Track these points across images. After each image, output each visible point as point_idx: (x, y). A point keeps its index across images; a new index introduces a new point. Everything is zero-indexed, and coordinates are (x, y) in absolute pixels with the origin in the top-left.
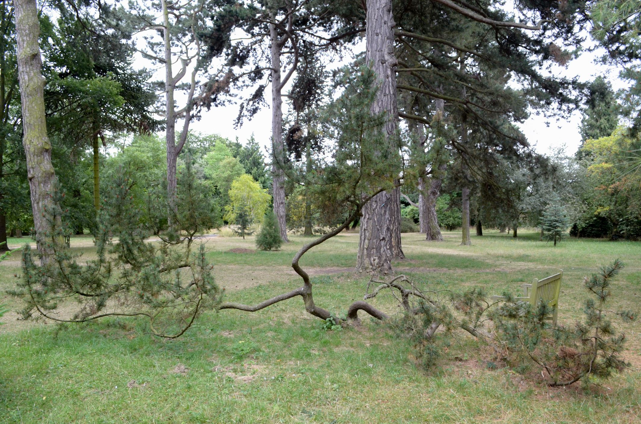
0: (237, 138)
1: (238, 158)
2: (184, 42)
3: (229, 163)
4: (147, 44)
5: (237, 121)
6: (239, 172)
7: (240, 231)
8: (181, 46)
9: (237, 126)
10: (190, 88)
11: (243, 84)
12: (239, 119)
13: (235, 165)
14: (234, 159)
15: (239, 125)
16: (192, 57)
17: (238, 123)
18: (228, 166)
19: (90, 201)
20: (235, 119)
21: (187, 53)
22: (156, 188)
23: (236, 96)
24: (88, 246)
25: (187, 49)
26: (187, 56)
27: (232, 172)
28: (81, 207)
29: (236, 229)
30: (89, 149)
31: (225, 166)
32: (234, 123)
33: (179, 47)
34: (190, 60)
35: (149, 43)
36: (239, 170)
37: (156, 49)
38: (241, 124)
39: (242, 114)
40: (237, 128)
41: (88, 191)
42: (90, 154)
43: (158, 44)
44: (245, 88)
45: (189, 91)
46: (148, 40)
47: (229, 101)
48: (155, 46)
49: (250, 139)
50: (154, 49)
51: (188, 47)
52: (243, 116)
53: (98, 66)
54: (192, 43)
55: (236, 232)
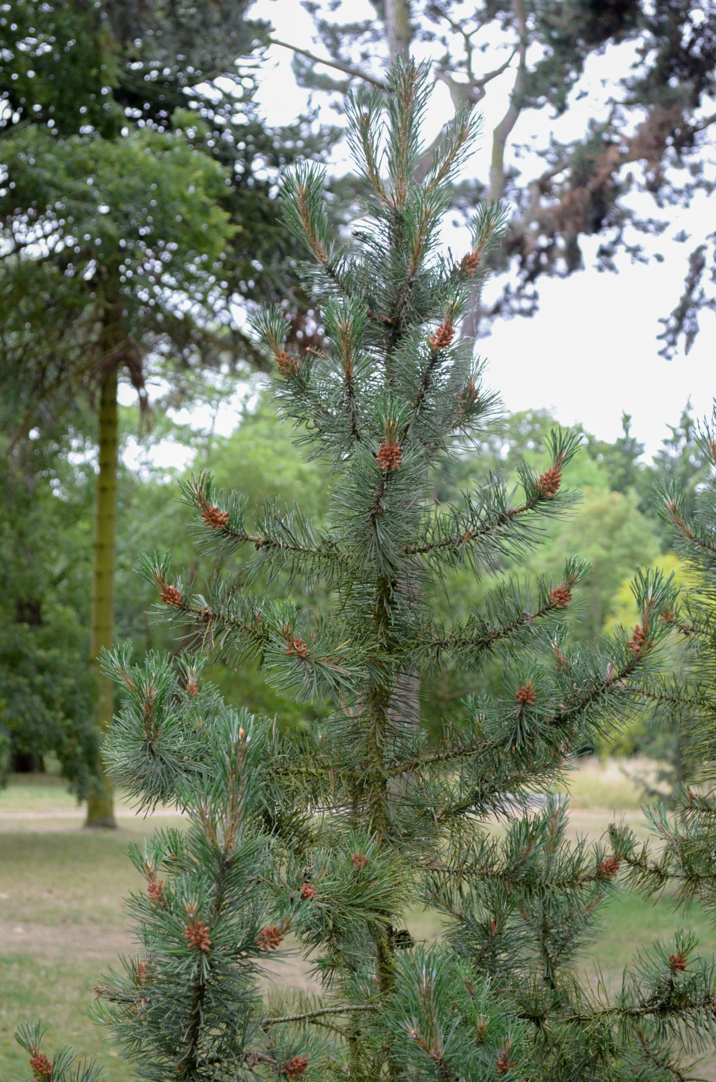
0: (627, 419)
1: (634, 496)
2: (456, 20)
3: (599, 514)
4: (315, 32)
5: (673, 323)
6: (638, 549)
7: (665, 788)
8: (443, 40)
9: (673, 343)
10: (475, 202)
11: (692, 180)
12: (681, 314)
13: (620, 522)
14: (618, 496)
15: (682, 338)
16: (489, 77)
17: (676, 330)
18: (595, 523)
19: (73, 642)
20: (667, 315)
21: (467, 64)
22: (321, 602)
23: (661, 228)
24: (57, 828)
25: (469, 48)
26: (470, 75)
27: (608, 548)
28: (32, 668)
29: (651, 779)
30: (80, 450)
31: (581, 527)
32: (662, 329)
33: (437, 43)
34: (480, 84)
35: (323, 26)
36: (638, 541)
37: (351, 50)
38: (691, 336)
39: (695, 296)
40: (671, 351)
41: (70, 612)
42: (85, 467)
43: (356, 30)
44: (700, 193)
45: (473, 212)
46: (321, 14)
47: (634, 251)
48: (346, 39)
49: (677, 423)
50: (343, 51)
51: (472, 39)
52: (697, 305)
53: (132, 88)
54: (485, 27)
55: (652, 793)
